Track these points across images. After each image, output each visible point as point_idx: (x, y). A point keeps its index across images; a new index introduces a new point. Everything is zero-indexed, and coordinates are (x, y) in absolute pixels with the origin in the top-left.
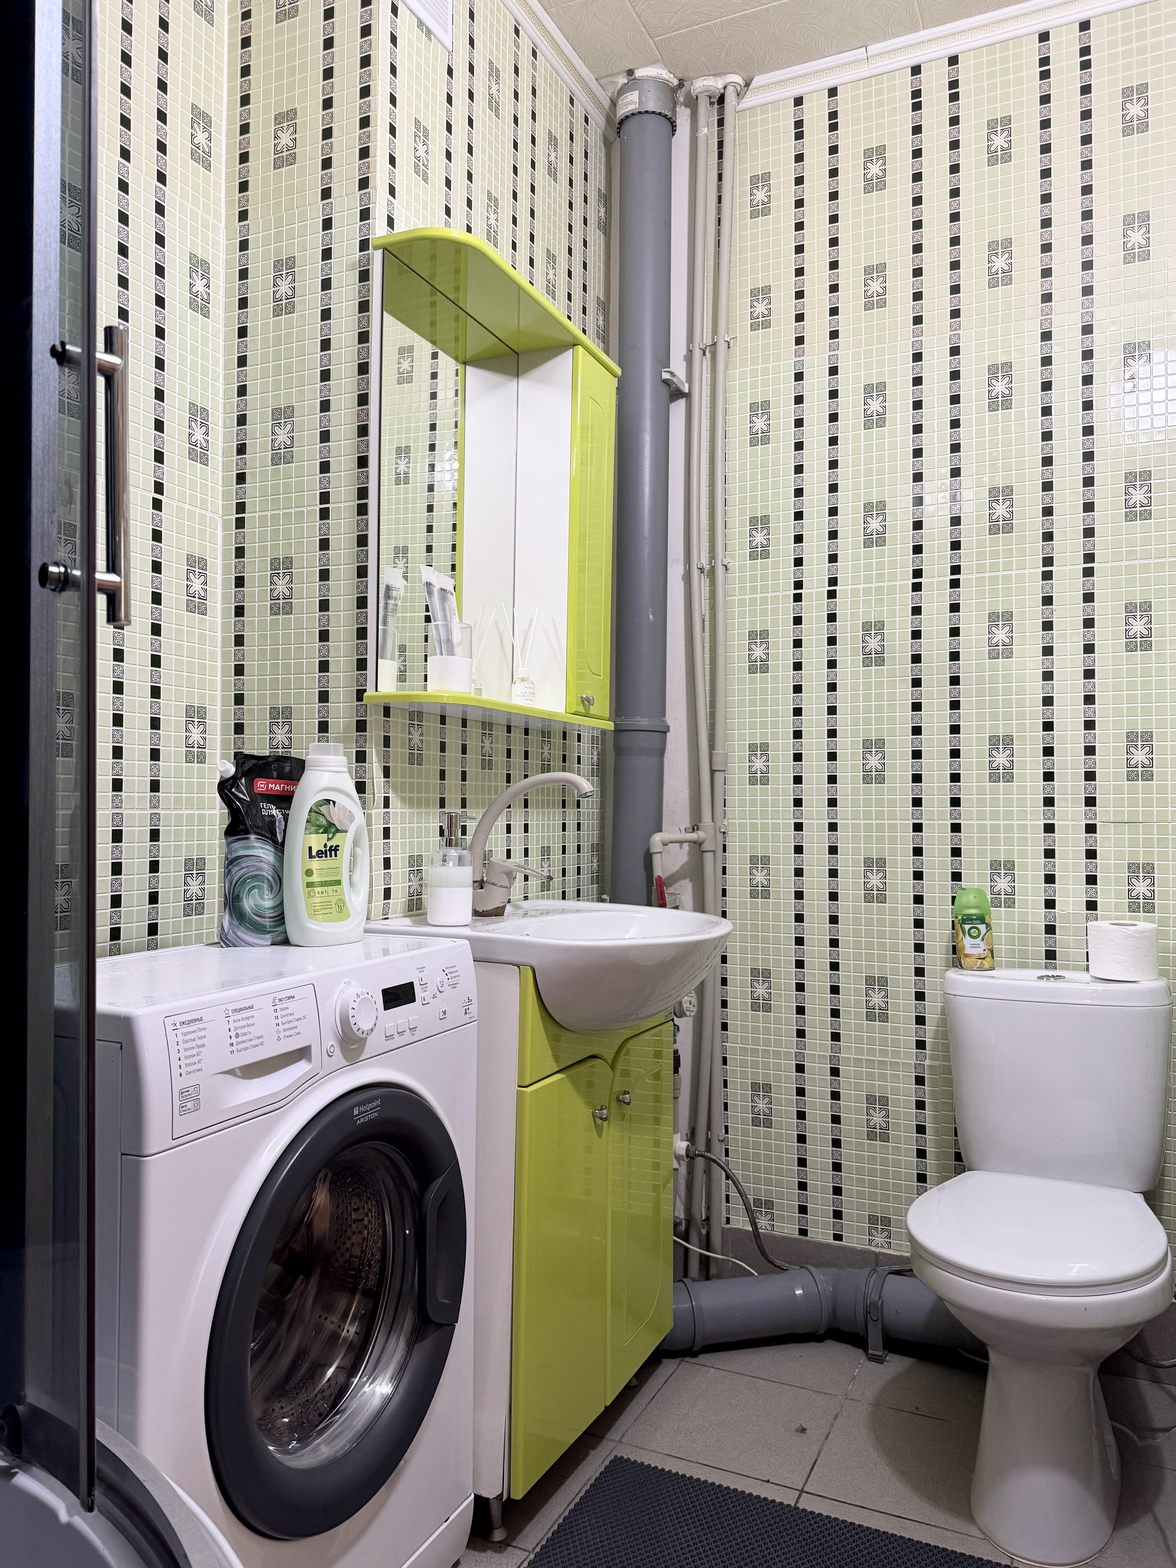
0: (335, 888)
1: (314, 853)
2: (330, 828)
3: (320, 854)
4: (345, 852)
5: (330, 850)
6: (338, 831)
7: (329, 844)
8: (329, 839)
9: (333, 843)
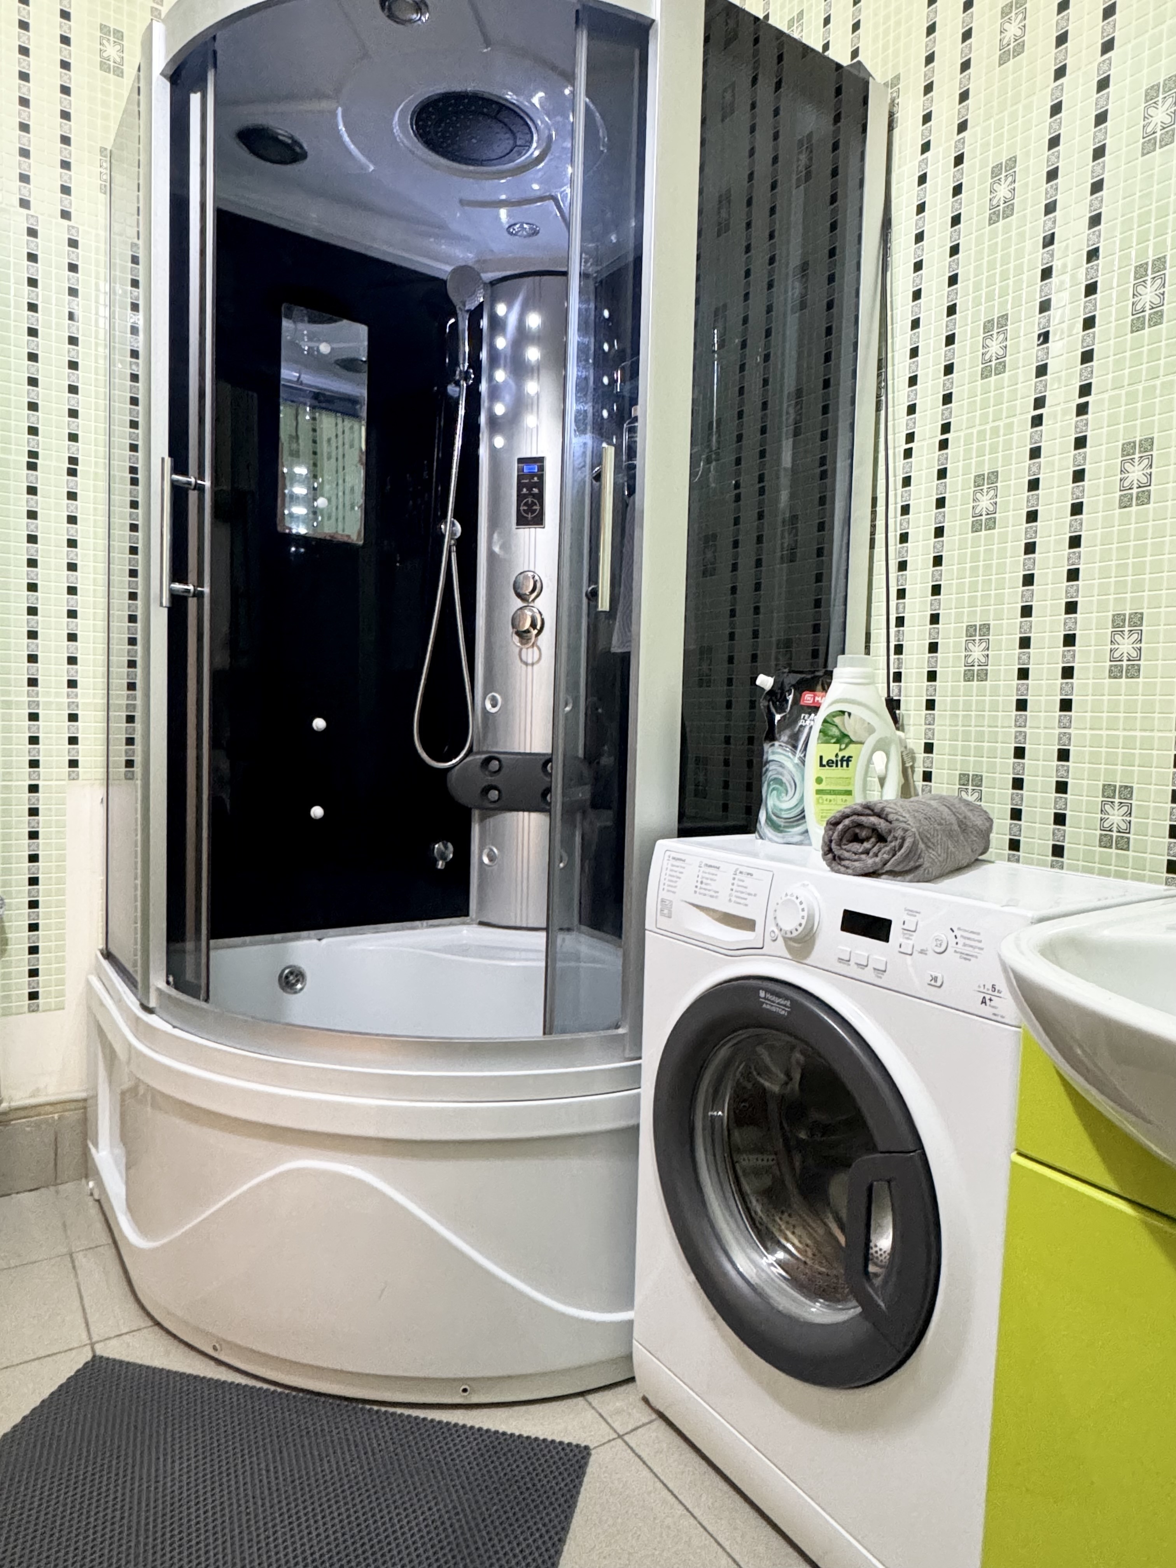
0: (844, 797)
1: (824, 762)
2: (843, 739)
3: (830, 763)
4: (859, 764)
5: (842, 760)
6: (851, 742)
7: (841, 755)
8: (841, 750)
9: (846, 753)
